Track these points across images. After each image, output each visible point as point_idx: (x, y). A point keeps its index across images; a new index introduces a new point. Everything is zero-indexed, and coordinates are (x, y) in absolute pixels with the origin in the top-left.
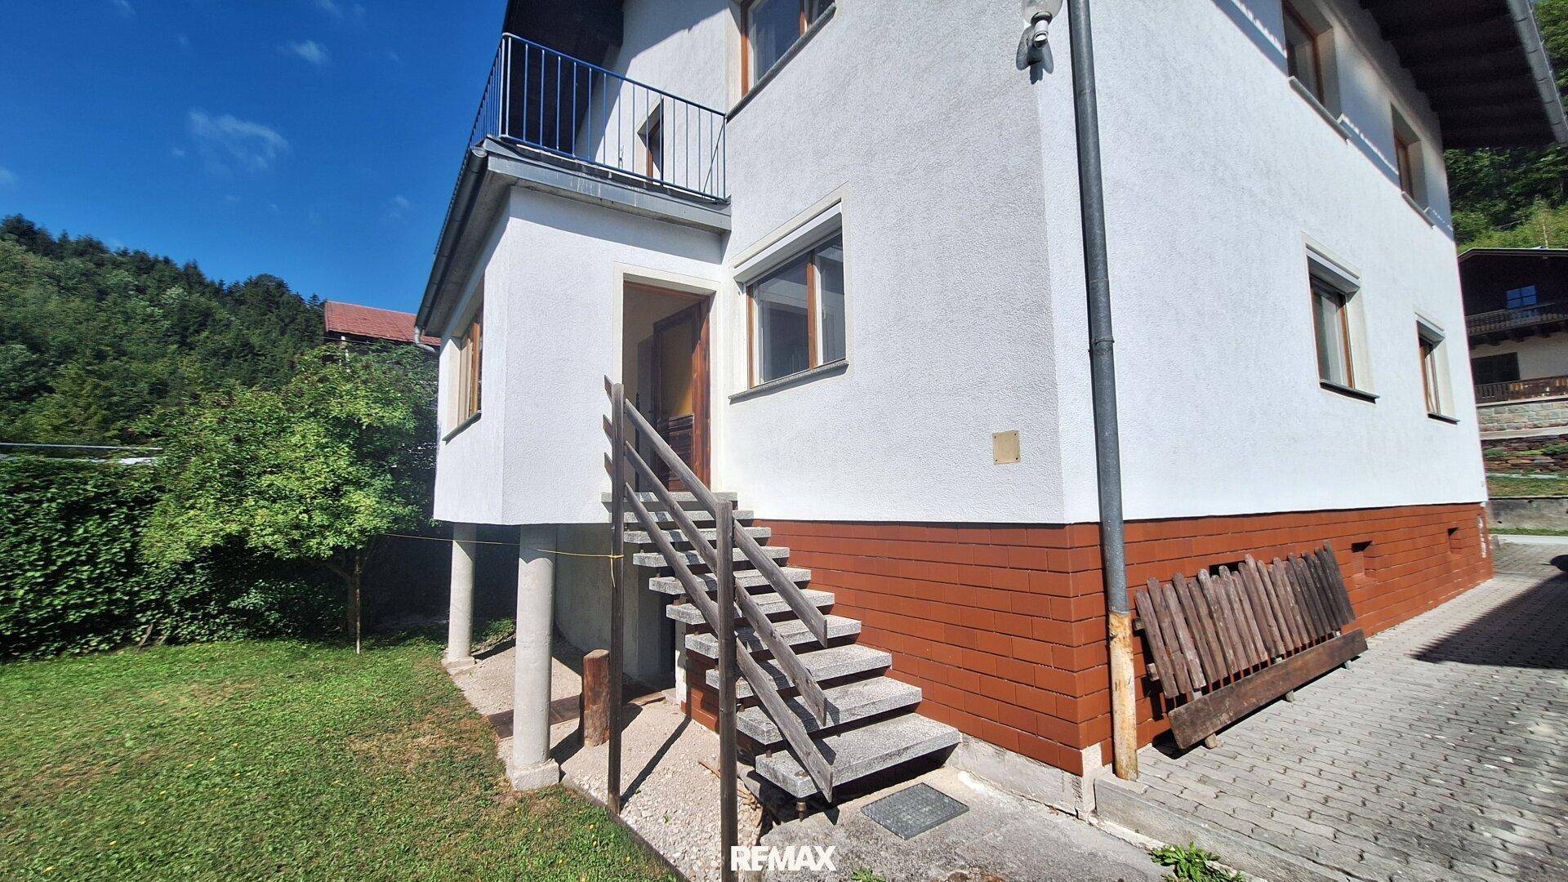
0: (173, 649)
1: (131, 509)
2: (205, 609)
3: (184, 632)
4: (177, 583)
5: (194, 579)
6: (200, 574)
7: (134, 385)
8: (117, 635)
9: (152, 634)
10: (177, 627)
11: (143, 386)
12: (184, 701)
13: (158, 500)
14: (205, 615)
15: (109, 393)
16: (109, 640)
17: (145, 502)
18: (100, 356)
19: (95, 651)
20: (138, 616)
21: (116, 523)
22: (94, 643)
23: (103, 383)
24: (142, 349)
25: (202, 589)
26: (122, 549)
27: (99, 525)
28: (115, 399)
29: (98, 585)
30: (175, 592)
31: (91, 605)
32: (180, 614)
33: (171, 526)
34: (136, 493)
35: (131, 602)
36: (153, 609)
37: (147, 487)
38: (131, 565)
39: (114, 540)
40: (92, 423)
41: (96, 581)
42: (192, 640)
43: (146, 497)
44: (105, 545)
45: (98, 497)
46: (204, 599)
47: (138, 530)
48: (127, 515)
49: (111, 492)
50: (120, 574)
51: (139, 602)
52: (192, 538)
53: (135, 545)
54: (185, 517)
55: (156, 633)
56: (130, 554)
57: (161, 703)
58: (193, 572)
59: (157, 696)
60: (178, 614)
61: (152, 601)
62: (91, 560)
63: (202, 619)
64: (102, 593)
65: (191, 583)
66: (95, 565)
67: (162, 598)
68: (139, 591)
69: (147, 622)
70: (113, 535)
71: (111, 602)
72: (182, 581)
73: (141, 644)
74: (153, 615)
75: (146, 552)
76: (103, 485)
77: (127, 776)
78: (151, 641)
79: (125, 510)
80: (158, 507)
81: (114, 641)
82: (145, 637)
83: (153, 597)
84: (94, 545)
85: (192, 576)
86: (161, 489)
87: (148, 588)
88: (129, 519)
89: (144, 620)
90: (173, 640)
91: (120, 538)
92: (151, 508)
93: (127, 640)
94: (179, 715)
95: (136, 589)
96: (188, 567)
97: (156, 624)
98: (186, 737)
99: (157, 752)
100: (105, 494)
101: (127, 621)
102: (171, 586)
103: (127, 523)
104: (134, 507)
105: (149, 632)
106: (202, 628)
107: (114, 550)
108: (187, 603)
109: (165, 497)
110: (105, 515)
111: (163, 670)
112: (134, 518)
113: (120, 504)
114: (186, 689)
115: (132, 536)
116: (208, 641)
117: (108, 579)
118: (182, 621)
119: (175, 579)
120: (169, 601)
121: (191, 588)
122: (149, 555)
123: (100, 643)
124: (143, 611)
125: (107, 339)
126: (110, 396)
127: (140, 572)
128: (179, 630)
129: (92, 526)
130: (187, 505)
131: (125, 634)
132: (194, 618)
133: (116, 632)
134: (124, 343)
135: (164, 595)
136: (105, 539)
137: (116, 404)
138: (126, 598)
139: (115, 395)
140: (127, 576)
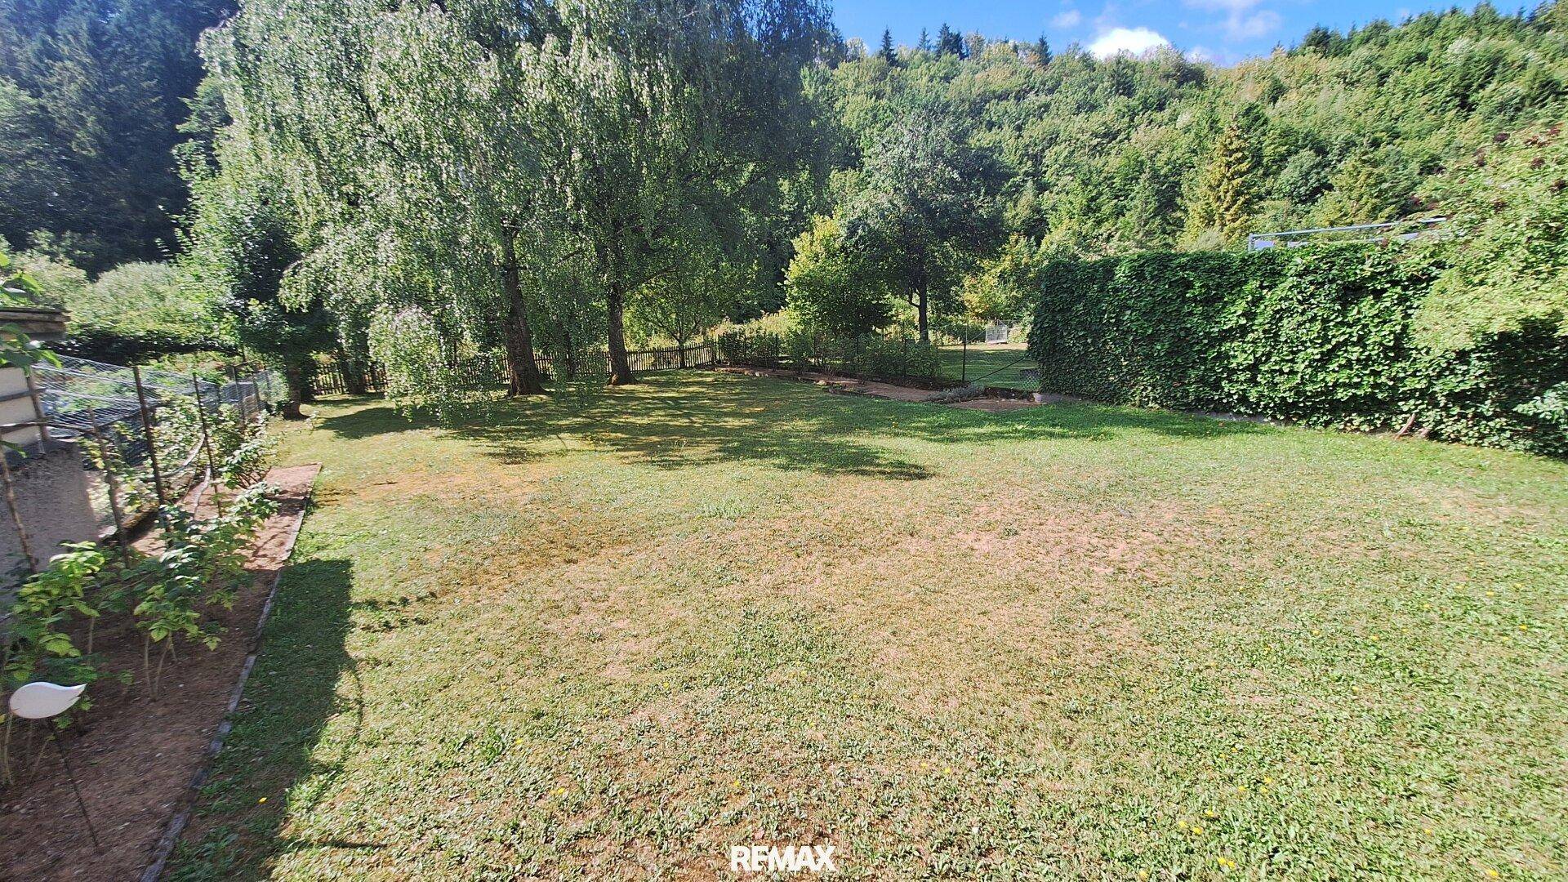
0: (1434, 445)
1: (1405, 288)
2: (1477, 408)
3: (1448, 429)
4: (1447, 373)
5: (1468, 371)
6: (1476, 366)
7: (1405, 167)
8: (1379, 419)
9: (1413, 425)
10: (1441, 422)
11: (1414, 166)
12: (1446, 506)
13: (1436, 278)
14: (1475, 415)
15: (1381, 179)
16: (1370, 422)
17: (1420, 281)
18: (1376, 144)
19: (1357, 430)
20: (1400, 403)
21: (1388, 304)
22: (1356, 423)
23: (1376, 171)
24: (1416, 126)
25: (1477, 384)
26: (1391, 332)
27: (1373, 305)
28: (1385, 186)
29: (1365, 367)
30: (1444, 384)
31: (1358, 386)
32: (1446, 408)
33: (1449, 307)
34: (1412, 271)
35: (1394, 388)
36: (1418, 399)
37: (1424, 264)
38: (1398, 350)
39: (1385, 322)
40: (1362, 214)
41: (1365, 363)
42: (1457, 440)
43: (1423, 275)
44: (1376, 327)
45: (1373, 277)
46: (1477, 395)
47: (1409, 312)
48: (1400, 295)
49: (1387, 271)
50: (1386, 357)
51: (1401, 390)
52: (1478, 321)
53: (1405, 327)
54: (1471, 295)
55: (1417, 424)
56: (1398, 338)
57: (1420, 501)
58: (1468, 363)
59: (1415, 491)
60: (1442, 409)
61: (1416, 390)
62: (1361, 341)
63: (1472, 419)
64: (1369, 375)
65: (1463, 375)
66: (1365, 347)
67: (1427, 388)
68: (1404, 378)
69: (1409, 411)
70: (1383, 318)
71: (1376, 386)
72: (1452, 372)
73: (1401, 432)
74: (1417, 406)
75: (1417, 336)
76: (1379, 264)
77: (1385, 569)
78: (1411, 431)
79: (1399, 289)
80: (1436, 285)
81: (1375, 425)
82: (1405, 426)
83: (1418, 386)
84: (1365, 326)
85: (1465, 368)
86: (1440, 265)
87: (1414, 375)
88: (1402, 300)
89: (1405, 409)
90: (1434, 435)
91: (1391, 321)
92: (1426, 288)
93: (1386, 425)
94: (1441, 521)
95: (1402, 375)
96: (1463, 356)
97: (1419, 414)
98: (1450, 550)
99: (1416, 553)
100: (1381, 273)
101: (1389, 406)
102: (1439, 376)
103: (1399, 304)
104: (1408, 286)
105: (1410, 422)
106: (1471, 428)
107: (1383, 333)
108: (1456, 397)
109: (1445, 274)
110: (1378, 294)
111: (1422, 465)
112: (1407, 299)
113: (1395, 283)
114: (1448, 493)
115: (1403, 318)
116: (1476, 444)
117: (1374, 362)
118: (1448, 417)
119: (1445, 369)
120: (1435, 392)
121: (1462, 381)
122: (1419, 340)
123: (1362, 423)
124: (1406, 400)
125: (1382, 125)
126: (1381, 183)
127: (1407, 357)
128: (1443, 426)
129: (1367, 307)
130: (1476, 281)
131: (1385, 420)
132: (1462, 416)
133: (1377, 415)
134: (1400, 124)
135: (1431, 384)
136: (1376, 320)
137: (1386, 191)
138: (1391, 383)
139: (1385, 181)
140: (1396, 359)
